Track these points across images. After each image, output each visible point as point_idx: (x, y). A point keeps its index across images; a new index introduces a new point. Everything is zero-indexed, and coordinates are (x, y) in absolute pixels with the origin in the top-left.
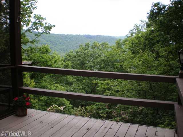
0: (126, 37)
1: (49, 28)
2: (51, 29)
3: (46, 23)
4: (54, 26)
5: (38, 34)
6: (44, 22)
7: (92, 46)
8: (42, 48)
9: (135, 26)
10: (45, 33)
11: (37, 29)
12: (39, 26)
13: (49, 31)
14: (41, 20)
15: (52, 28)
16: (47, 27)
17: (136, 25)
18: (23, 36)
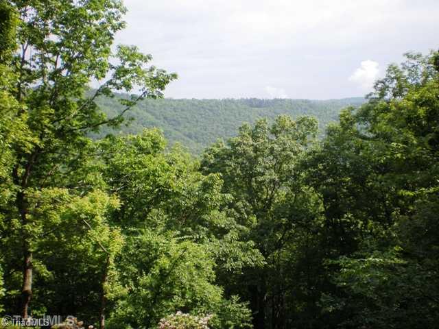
0: (367, 101)
1: (160, 82)
2: (166, 86)
3: (152, 70)
4: (175, 76)
5: (130, 99)
6: (145, 66)
7: (274, 127)
8: (143, 139)
9: (389, 70)
10: (149, 96)
11: (128, 87)
12: (132, 77)
13: (159, 90)
14: (137, 60)
15: (168, 82)
16: (154, 78)
17: (394, 68)
18: (90, 108)
